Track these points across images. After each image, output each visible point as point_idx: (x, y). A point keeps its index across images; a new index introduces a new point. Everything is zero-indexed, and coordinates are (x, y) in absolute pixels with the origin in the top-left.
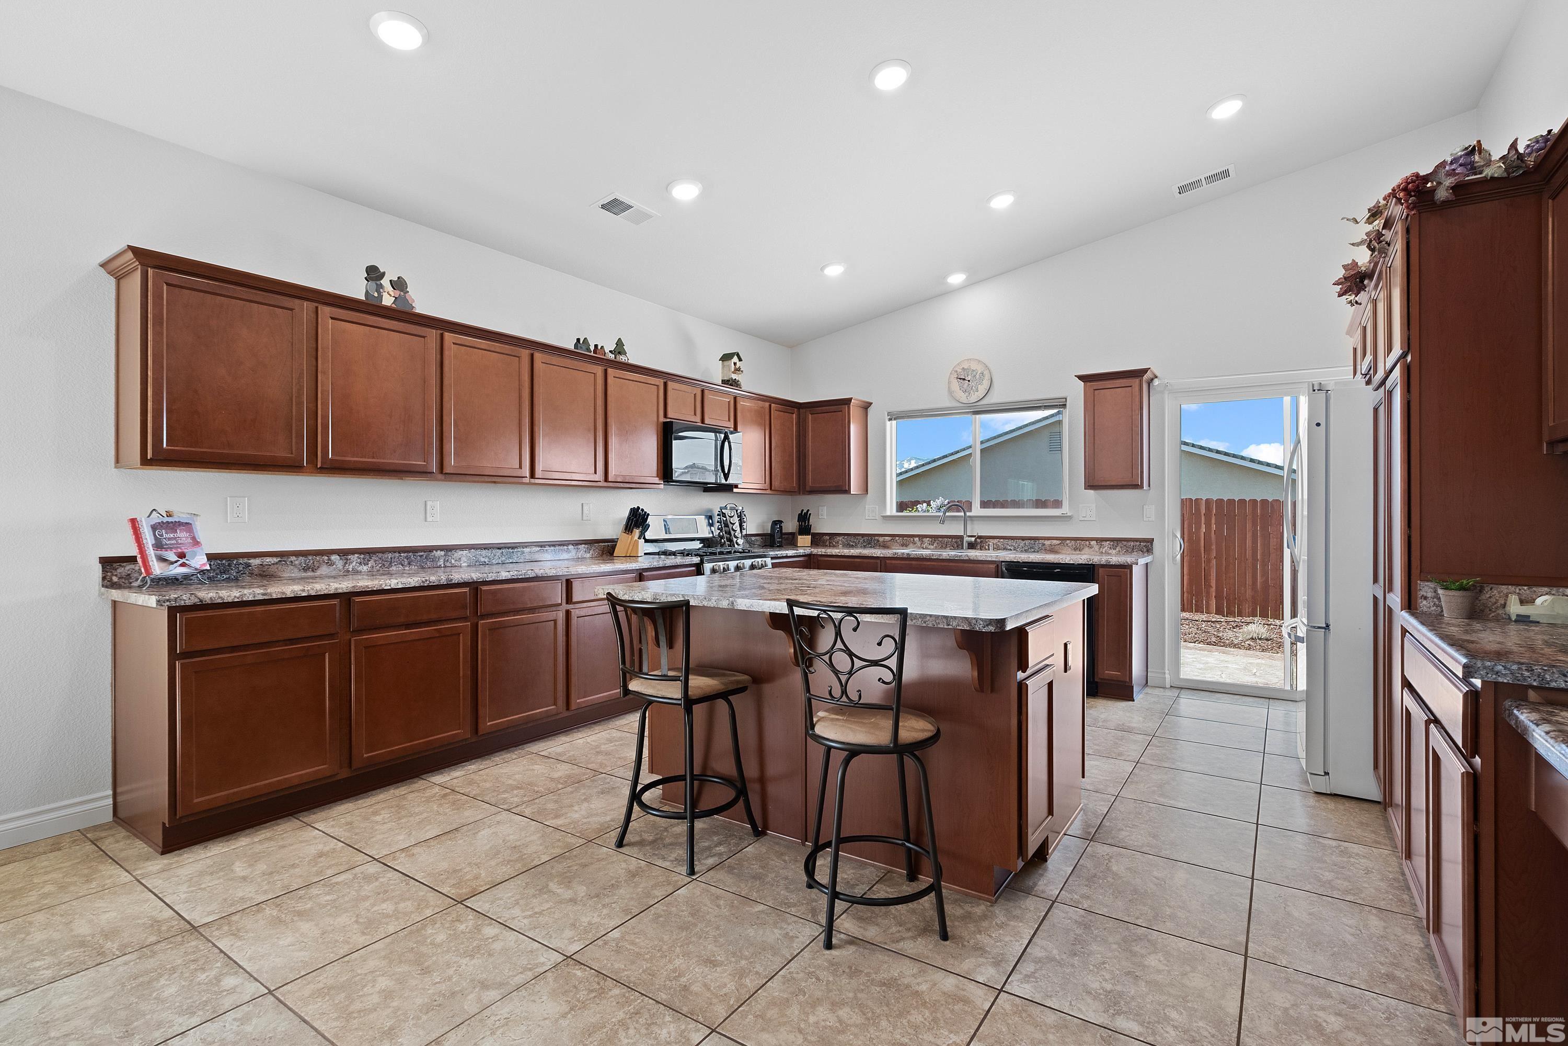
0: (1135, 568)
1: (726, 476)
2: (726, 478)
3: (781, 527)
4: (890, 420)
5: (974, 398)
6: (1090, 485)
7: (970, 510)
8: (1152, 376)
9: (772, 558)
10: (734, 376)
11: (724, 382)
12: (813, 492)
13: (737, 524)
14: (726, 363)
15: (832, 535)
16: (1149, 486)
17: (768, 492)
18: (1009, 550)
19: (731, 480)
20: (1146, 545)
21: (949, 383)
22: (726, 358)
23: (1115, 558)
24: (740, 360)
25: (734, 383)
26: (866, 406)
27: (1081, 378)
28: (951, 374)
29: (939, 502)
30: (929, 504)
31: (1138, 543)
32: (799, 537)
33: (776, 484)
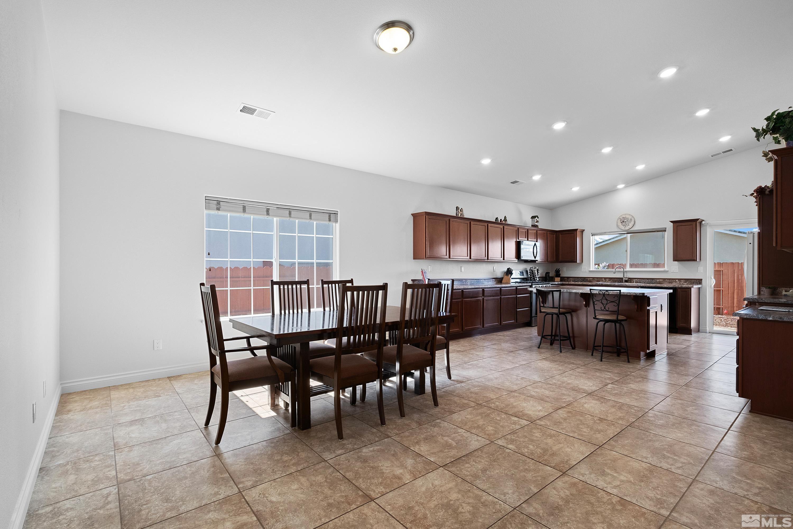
0: (692, 289)
1: (535, 257)
2: (535, 258)
3: (549, 274)
4: (592, 236)
5: (627, 228)
6: (675, 260)
7: (626, 269)
8: (701, 220)
9: (551, 285)
10: (536, 224)
11: (532, 226)
12: (561, 262)
13: (537, 273)
14: (533, 219)
15: (568, 278)
16: (700, 260)
17: (546, 262)
19: (536, 259)
20: (699, 281)
21: (617, 222)
22: (533, 217)
23: (685, 285)
24: (538, 218)
25: (536, 226)
26: (582, 231)
27: (671, 222)
28: (618, 219)
29: (603, 264)
30: (599, 265)
31: (695, 281)
32: (556, 278)
33: (549, 259)
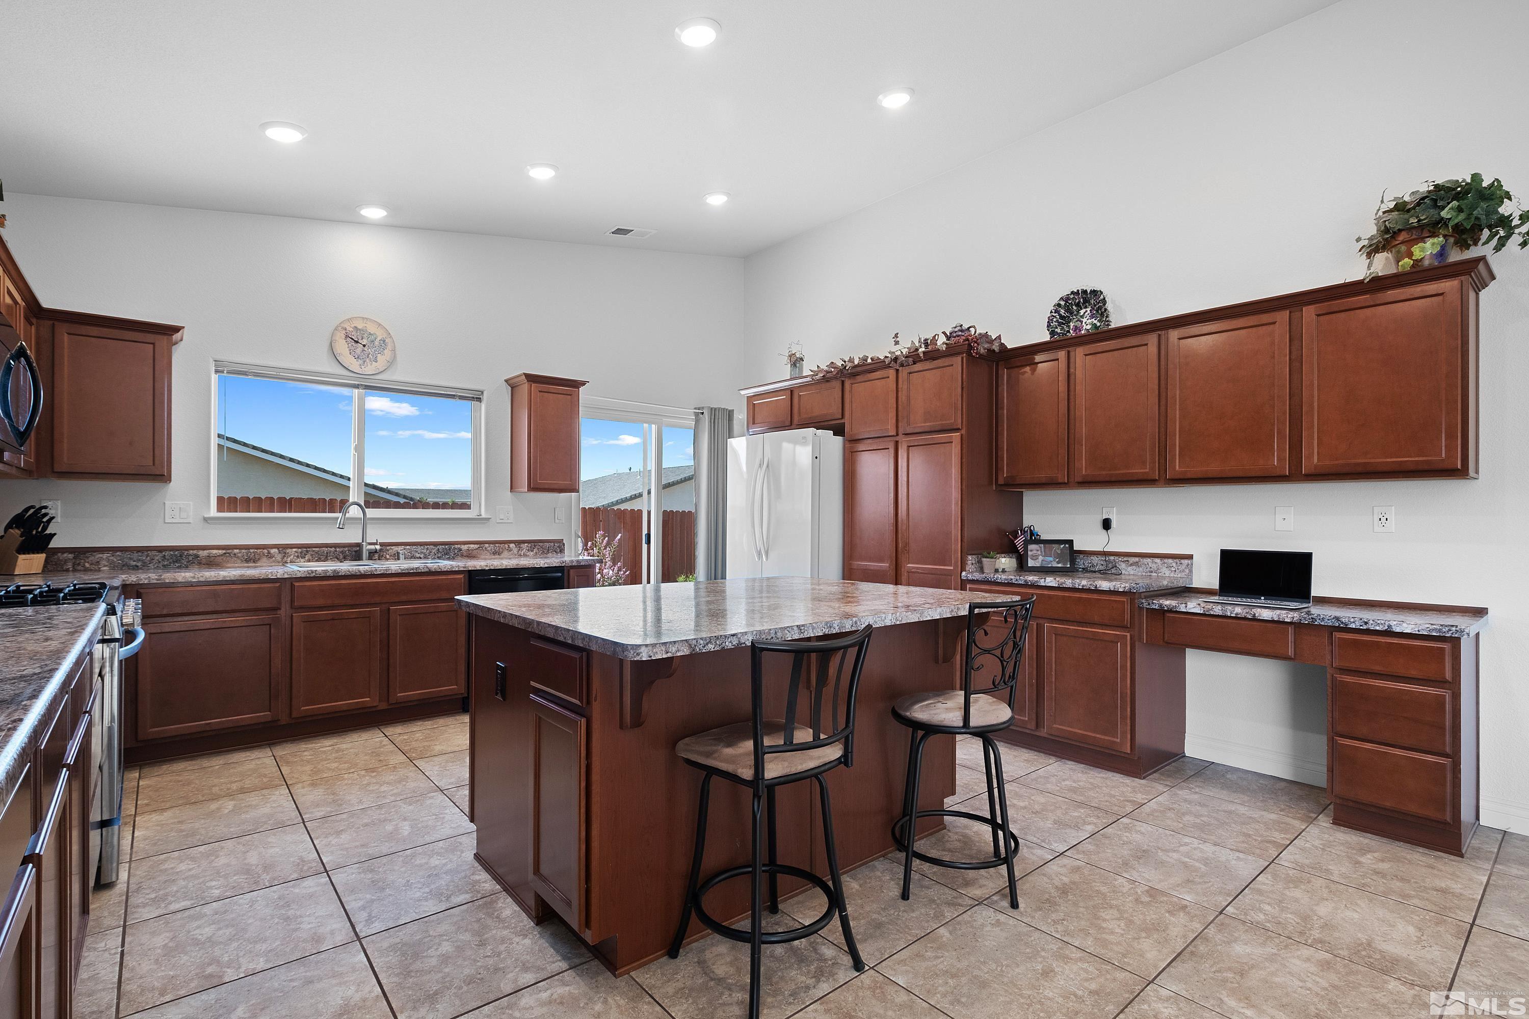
18: (418, 558)
